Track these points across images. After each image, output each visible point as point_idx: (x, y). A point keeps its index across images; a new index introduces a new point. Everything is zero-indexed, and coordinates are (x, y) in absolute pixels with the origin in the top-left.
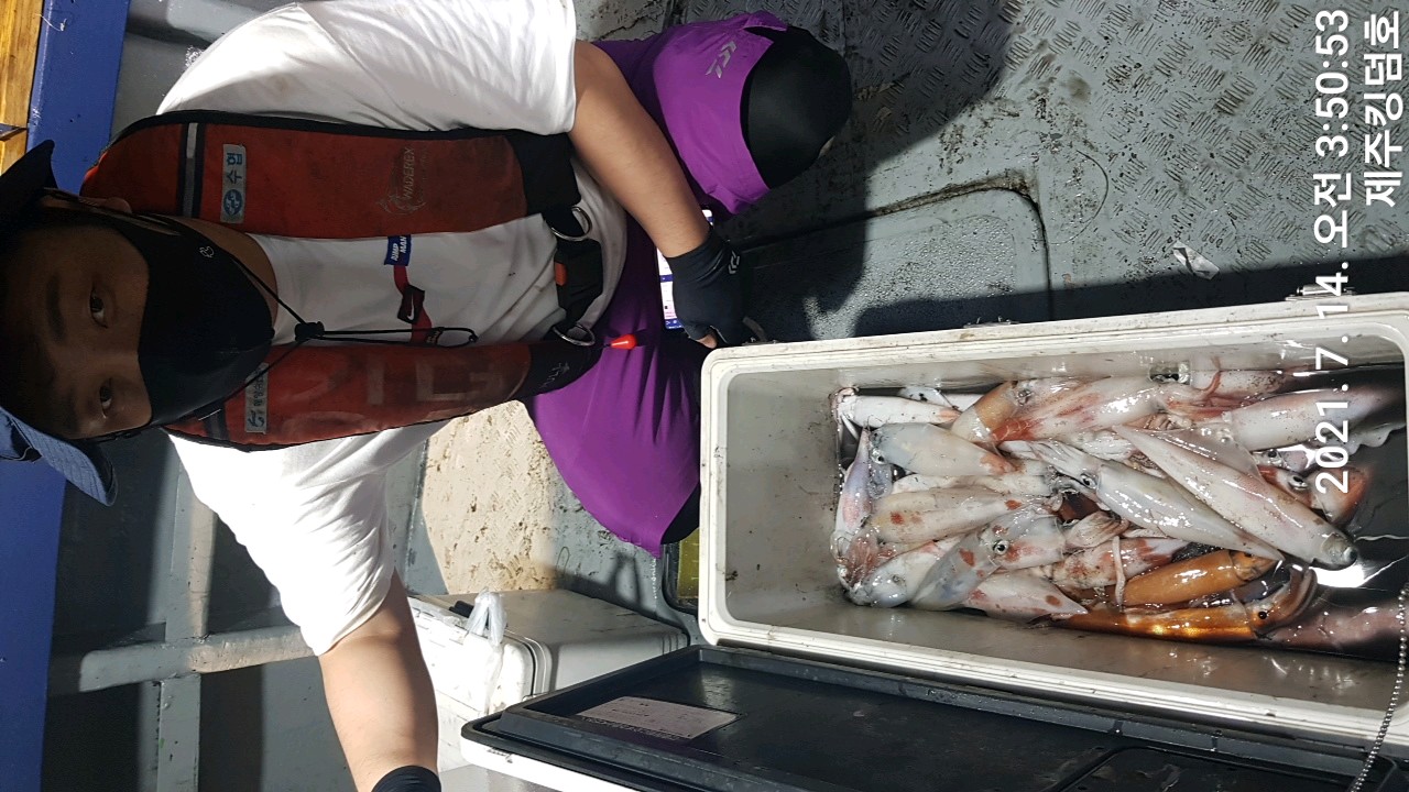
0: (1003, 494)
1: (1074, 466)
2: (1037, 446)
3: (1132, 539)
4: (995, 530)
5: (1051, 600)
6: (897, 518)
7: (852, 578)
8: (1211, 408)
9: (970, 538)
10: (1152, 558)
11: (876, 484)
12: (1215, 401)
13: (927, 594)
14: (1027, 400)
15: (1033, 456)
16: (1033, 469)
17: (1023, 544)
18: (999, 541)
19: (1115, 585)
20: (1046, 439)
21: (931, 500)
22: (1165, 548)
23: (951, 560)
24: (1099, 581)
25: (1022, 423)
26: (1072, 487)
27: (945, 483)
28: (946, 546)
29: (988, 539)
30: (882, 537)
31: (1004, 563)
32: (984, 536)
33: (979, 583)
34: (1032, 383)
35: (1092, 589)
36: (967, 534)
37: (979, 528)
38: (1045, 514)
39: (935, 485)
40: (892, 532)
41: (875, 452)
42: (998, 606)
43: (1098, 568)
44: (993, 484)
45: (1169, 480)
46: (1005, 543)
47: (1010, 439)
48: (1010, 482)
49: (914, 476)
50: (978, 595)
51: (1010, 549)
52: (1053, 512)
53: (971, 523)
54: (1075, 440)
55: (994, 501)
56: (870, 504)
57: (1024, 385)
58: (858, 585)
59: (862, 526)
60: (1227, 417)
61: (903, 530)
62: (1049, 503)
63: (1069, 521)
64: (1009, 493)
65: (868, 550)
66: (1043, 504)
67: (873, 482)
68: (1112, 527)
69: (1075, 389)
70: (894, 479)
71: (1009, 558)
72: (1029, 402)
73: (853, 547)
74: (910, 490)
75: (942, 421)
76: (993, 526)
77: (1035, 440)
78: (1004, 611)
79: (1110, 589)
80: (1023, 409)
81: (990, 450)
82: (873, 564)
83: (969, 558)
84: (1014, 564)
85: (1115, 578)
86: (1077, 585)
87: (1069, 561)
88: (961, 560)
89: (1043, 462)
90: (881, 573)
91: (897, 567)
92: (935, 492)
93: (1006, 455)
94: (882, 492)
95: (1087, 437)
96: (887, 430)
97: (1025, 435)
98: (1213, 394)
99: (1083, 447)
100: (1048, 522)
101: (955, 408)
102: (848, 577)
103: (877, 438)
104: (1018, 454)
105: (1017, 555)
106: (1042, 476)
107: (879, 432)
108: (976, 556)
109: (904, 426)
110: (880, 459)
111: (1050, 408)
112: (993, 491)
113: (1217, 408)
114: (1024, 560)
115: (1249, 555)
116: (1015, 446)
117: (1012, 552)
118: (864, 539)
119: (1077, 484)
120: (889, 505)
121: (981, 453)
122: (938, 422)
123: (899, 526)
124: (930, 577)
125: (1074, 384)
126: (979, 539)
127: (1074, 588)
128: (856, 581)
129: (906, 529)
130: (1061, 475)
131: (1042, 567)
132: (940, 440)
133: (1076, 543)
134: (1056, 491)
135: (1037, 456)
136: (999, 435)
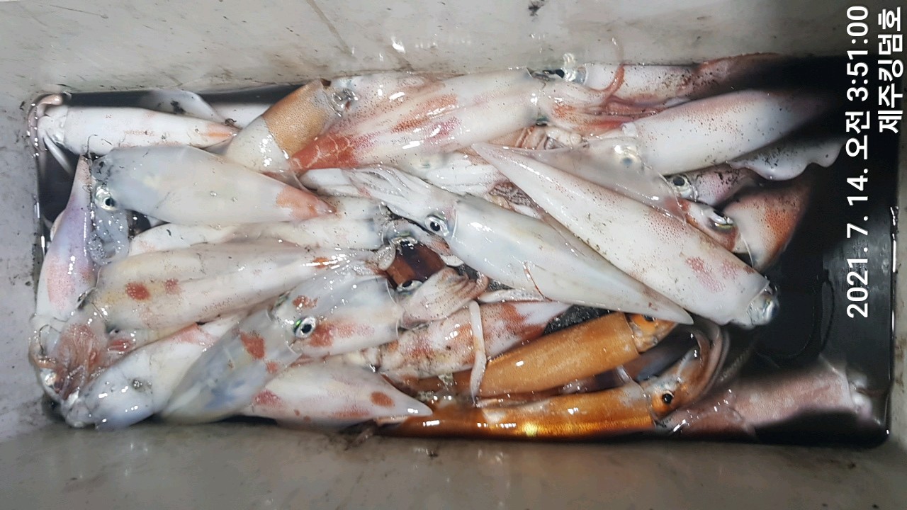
0: (308, 249)
1: (416, 205)
2: (361, 176)
3: (495, 304)
4: (296, 303)
5: (379, 398)
6: (139, 292)
7: (65, 387)
8: (609, 118)
9: (256, 318)
10: (523, 330)
11: (102, 241)
12: (614, 106)
13: (187, 403)
14: (348, 105)
15: (355, 192)
16: (355, 210)
17: (338, 321)
18: (302, 319)
19: (469, 372)
20: (375, 164)
21: (193, 263)
22: (540, 315)
23: (226, 351)
24: (448, 365)
25: (341, 141)
26: (411, 235)
27: (216, 236)
28: (217, 330)
29: (286, 318)
30: (113, 322)
31: (309, 350)
32: (280, 313)
33: (267, 381)
34: (355, 80)
35: (436, 378)
36: (251, 311)
37: (270, 302)
38: (370, 275)
39: (200, 240)
40: (131, 312)
41: (100, 191)
42: (297, 413)
43: (449, 348)
44: (292, 234)
45: (547, 219)
46: (312, 321)
47: (321, 165)
48: (319, 231)
49: (165, 227)
50: (266, 397)
51: (319, 328)
52: (382, 272)
53: (259, 294)
54: (417, 165)
55: (293, 261)
56: (94, 273)
57: (343, 83)
58: (74, 398)
59: (81, 307)
60: (630, 129)
61: (148, 309)
62: (376, 259)
63: (407, 284)
64: (318, 246)
65: (91, 345)
66: (367, 262)
67: (99, 238)
68: (467, 289)
69: (419, 89)
70: (132, 233)
71: (317, 343)
72: (351, 110)
73: (65, 340)
74: (159, 248)
75: (210, 142)
76: (293, 297)
77: (358, 167)
78: (307, 419)
79: (462, 376)
80: (343, 121)
81: (290, 183)
82: (98, 363)
83: (256, 347)
84: (323, 350)
85: (471, 360)
86: (415, 374)
87: (407, 341)
88: (243, 350)
89: (371, 199)
90: (112, 376)
91: (138, 365)
92: (200, 250)
93: (315, 192)
94: (112, 253)
95: (435, 161)
96: (119, 156)
97: (345, 160)
98: (611, 99)
99: (429, 177)
100: (374, 286)
101: (229, 123)
102: (58, 385)
103: (104, 170)
104: (330, 190)
105: (328, 337)
106: (371, 220)
107: (107, 160)
108: (267, 344)
109: (147, 150)
110: (109, 202)
111: (383, 117)
112: (294, 245)
113: (615, 118)
114: (339, 342)
115: (649, 319)
116: (325, 178)
117: (320, 333)
118: (84, 328)
119: (418, 231)
120: (125, 271)
121: (277, 189)
122: (204, 144)
123: (143, 303)
124: (192, 377)
125: (419, 82)
126: (272, 317)
127: (411, 379)
128: (71, 390)
129: (153, 308)
130: (395, 217)
131: (363, 351)
132: (207, 170)
133: (418, 314)
134: (386, 242)
135: (361, 191)
136: (304, 162)
